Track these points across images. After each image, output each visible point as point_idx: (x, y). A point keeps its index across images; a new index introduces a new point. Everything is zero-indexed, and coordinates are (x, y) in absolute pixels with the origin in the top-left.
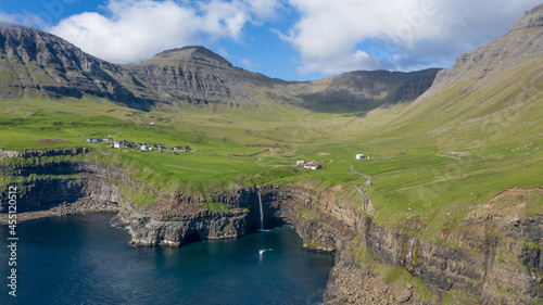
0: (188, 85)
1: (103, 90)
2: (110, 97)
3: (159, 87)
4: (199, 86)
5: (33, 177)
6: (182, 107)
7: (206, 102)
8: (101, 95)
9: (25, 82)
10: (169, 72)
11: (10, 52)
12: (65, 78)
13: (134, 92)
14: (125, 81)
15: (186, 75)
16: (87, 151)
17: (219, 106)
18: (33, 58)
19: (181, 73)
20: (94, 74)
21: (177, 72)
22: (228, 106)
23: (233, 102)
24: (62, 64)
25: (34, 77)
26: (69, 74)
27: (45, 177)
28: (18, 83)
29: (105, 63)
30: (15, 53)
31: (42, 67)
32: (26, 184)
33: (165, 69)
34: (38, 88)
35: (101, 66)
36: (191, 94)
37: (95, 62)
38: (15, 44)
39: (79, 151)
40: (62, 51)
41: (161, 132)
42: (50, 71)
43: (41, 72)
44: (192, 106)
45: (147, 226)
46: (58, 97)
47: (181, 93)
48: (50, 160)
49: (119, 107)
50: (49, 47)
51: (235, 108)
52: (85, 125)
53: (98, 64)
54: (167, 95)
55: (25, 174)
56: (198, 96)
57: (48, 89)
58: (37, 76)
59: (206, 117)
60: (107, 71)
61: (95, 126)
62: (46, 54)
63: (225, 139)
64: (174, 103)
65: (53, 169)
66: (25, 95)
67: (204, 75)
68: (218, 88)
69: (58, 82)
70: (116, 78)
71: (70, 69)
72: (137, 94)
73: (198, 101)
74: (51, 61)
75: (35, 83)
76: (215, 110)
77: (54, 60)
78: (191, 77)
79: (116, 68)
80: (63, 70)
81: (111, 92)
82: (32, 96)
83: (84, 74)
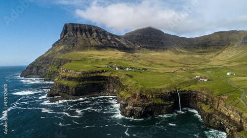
0: (146, 42)
1: (115, 46)
2: (117, 48)
3: (135, 43)
4: (151, 42)
6: (144, 51)
7: (153, 48)
8: (114, 48)
9: (89, 44)
10: (139, 37)
11: (84, 34)
12: (101, 42)
14: (123, 42)
16: (105, 72)
18: (91, 35)
19: (144, 37)
20: (111, 40)
21: (142, 37)
22: (162, 49)
23: (164, 48)
24: (100, 37)
25: (91, 42)
26: (103, 40)
27: (90, 82)
28: (86, 45)
29: (115, 35)
30: (86, 34)
31: (94, 39)
33: (137, 36)
34: (93, 46)
35: (114, 37)
37: (112, 35)
38: (85, 31)
39: (102, 71)
40: (101, 32)
41: (135, 62)
42: (96, 40)
44: (148, 50)
45: (127, 108)
46: (99, 50)
47: (144, 45)
48: (92, 75)
49: (120, 52)
50: (96, 31)
51: (165, 50)
52: (107, 60)
54: (138, 46)
56: (150, 46)
57: (96, 46)
60: (116, 39)
62: (95, 34)
63: (161, 64)
64: (141, 49)
65: (93, 78)
66: (88, 49)
67: (153, 37)
68: (158, 42)
69: (99, 43)
70: (119, 41)
71: (103, 39)
72: (127, 46)
73: (150, 48)
74: (97, 36)
75: (92, 44)
78: (147, 39)
79: (119, 37)
80: (101, 39)
81: (117, 46)
82: (91, 49)
83: (108, 40)
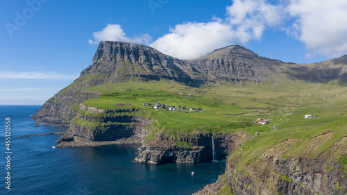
0: (227, 70)
1: (171, 76)
2: (176, 79)
3: (209, 72)
4: (234, 70)
5: (109, 123)
6: (222, 84)
7: (238, 80)
8: (170, 78)
9: (131, 73)
10: (215, 62)
11: (126, 57)
12: (152, 70)
13: (191, 76)
14: (187, 70)
15: (226, 64)
16: (137, 110)
17: (247, 82)
18: (137, 60)
19: (223, 63)
20: (168, 66)
21: (220, 62)
22: (253, 82)
23: (256, 80)
24: (151, 62)
25: (136, 70)
26: (154, 67)
27: (115, 123)
28: (127, 74)
29: (177, 60)
30: (129, 58)
31: (141, 64)
32: (105, 126)
33: (213, 61)
34: (137, 76)
35: (174, 61)
36: (228, 76)
37: (170, 60)
38: (129, 53)
39: (134, 110)
40: (152, 55)
41: (193, 100)
42: (144, 66)
43: (140, 67)
44: (229, 83)
45: (144, 152)
46: (147, 80)
47: (222, 75)
48: (119, 114)
49: (178, 85)
50: (145, 53)
51: (257, 84)
52: (150, 96)
53: (173, 61)
54: (213, 77)
55: (106, 122)
56: (233, 77)
57: (142, 76)
58: (138, 70)
59: (236, 89)
60: (177, 64)
61: (155, 96)
62: (142, 58)
63: (233, 104)
64: (217, 82)
65: (119, 119)
66: (130, 80)
67: (237, 63)
68: (247, 71)
69: (148, 72)
70: (181, 68)
71: (155, 64)
72: (193, 77)
73: (233, 80)
74: (146, 61)
75: (136, 73)
76: (243, 85)
77: (148, 60)
78: (229, 65)
79: (183, 62)
80: (152, 66)
81: (176, 76)
82: (133, 80)
83: (162, 67)
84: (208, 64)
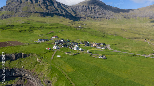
0: (91, 12)
1: (61, 13)
2: (64, 16)
3: (81, 13)
4: (95, 12)
6: (89, 20)
7: (97, 18)
8: (60, 15)
9: (32, 10)
10: (84, 7)
12: (48, 9)
13: (72, 14)
14: (69, 10)
15: (90, 8)
16: (25, 56)
17: (102, 19)
18: (37, 2)
19: (89, 8)
20: (58, 7)
21: (87, 7)
22: (105, 19)
23: (107, 17)
24: (47, 4)
25: (36, 8)
28: (29, 11)
29: (63, 4)
31: (40, 5)
33: (83, 7)
34: (37, 13)
35: (62, 5)
36: (92, 15)
37: (59, 4)
42: (42, 6)
43: (39, 7)
44: (93, 19)
46: (44, 16)
47: (88, 15)
49: (66, 19)
51: (108, 19)
53: (61, 5)
54: (84, 15)
56: (94, 15)
57: (40, 13)
58: (37, 8)
59: (98, 23)
60: (63, 7)
61: (52, 28)
64: (86, 18)
66: (31, 15)
67: (97, 8)
68: (102, 12)
69: (45, 10)
70: (66, 9)
71: (49, 6)
72: (74, 15)
73: (95, 17)
75: (36, 10)
76: (100, 20)
77: (44, 3)
78: (92, 9)
79: (67, 6)
80: (47, 6)
81: (64, 14)
82: (34, 16)
83: (55, 7)
84: (80, 8)
